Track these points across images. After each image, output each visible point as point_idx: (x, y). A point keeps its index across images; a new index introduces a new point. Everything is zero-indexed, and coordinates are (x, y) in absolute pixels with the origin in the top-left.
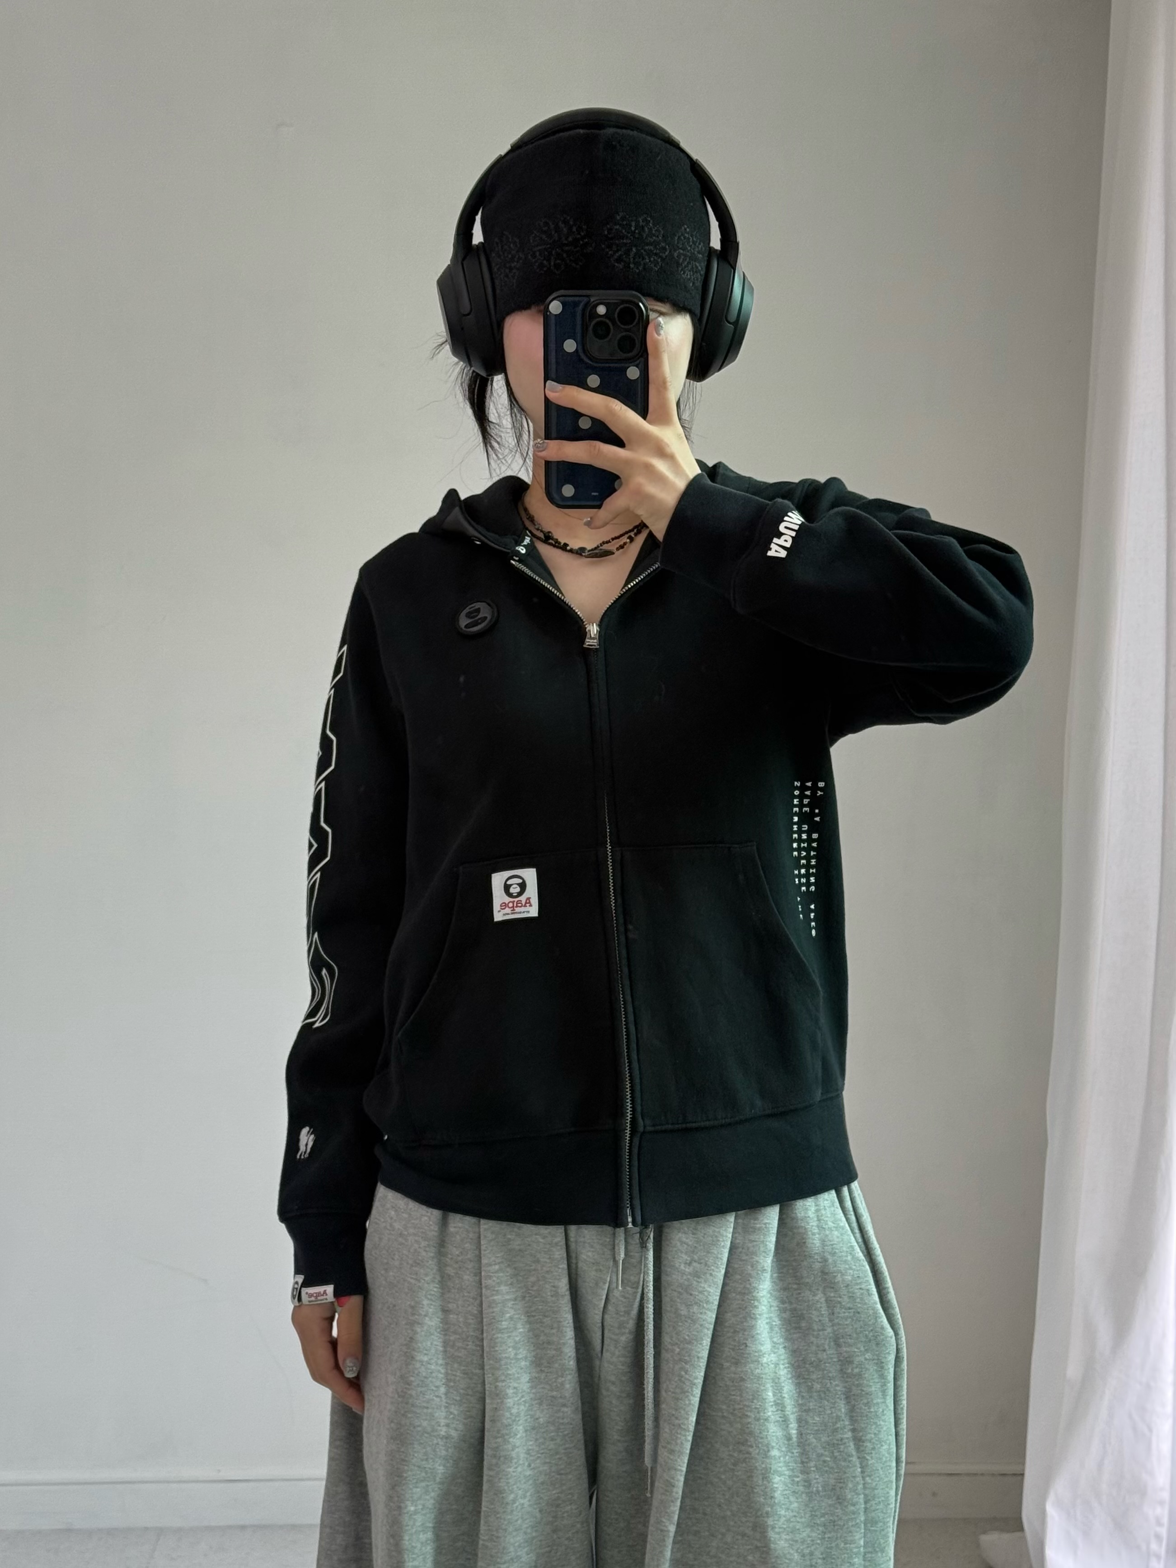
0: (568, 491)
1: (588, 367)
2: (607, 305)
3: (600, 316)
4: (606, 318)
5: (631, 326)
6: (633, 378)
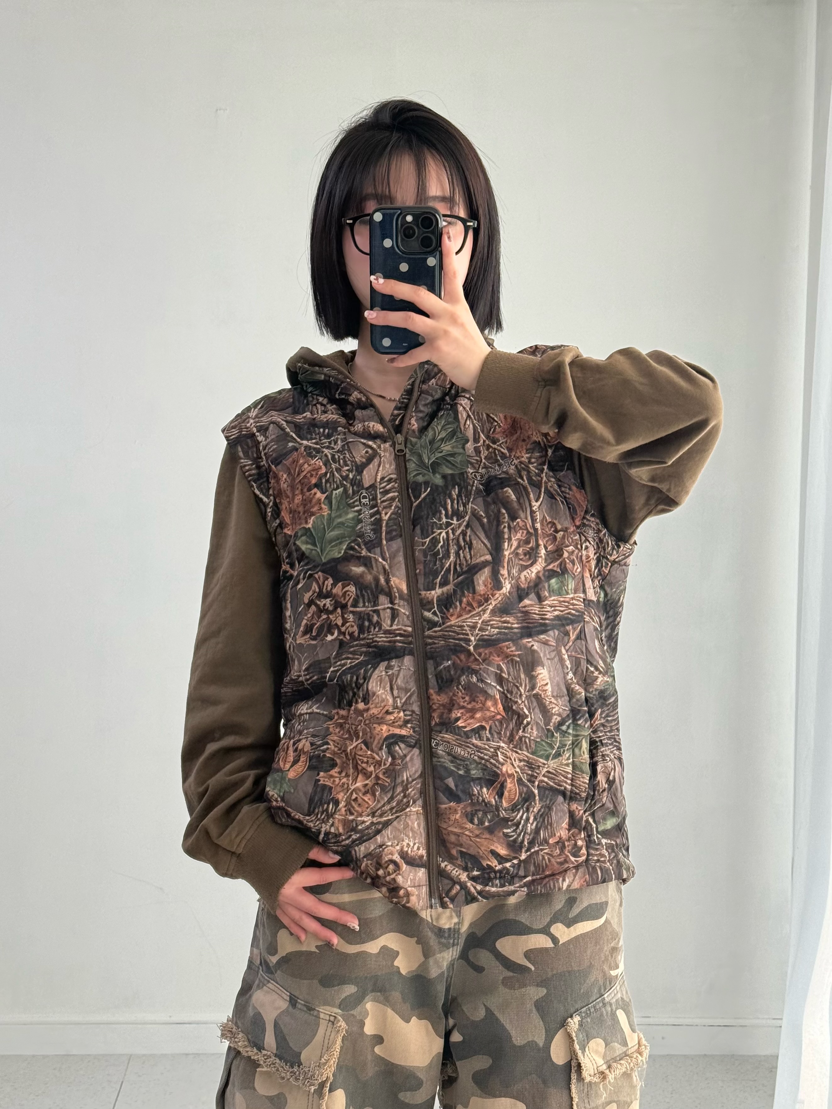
0: (387, 342)
1: (400, 257)
2: (413, 215)
3: (409, 223)
4: (414, 224)
5: (430, 230)
6: (431, 265)
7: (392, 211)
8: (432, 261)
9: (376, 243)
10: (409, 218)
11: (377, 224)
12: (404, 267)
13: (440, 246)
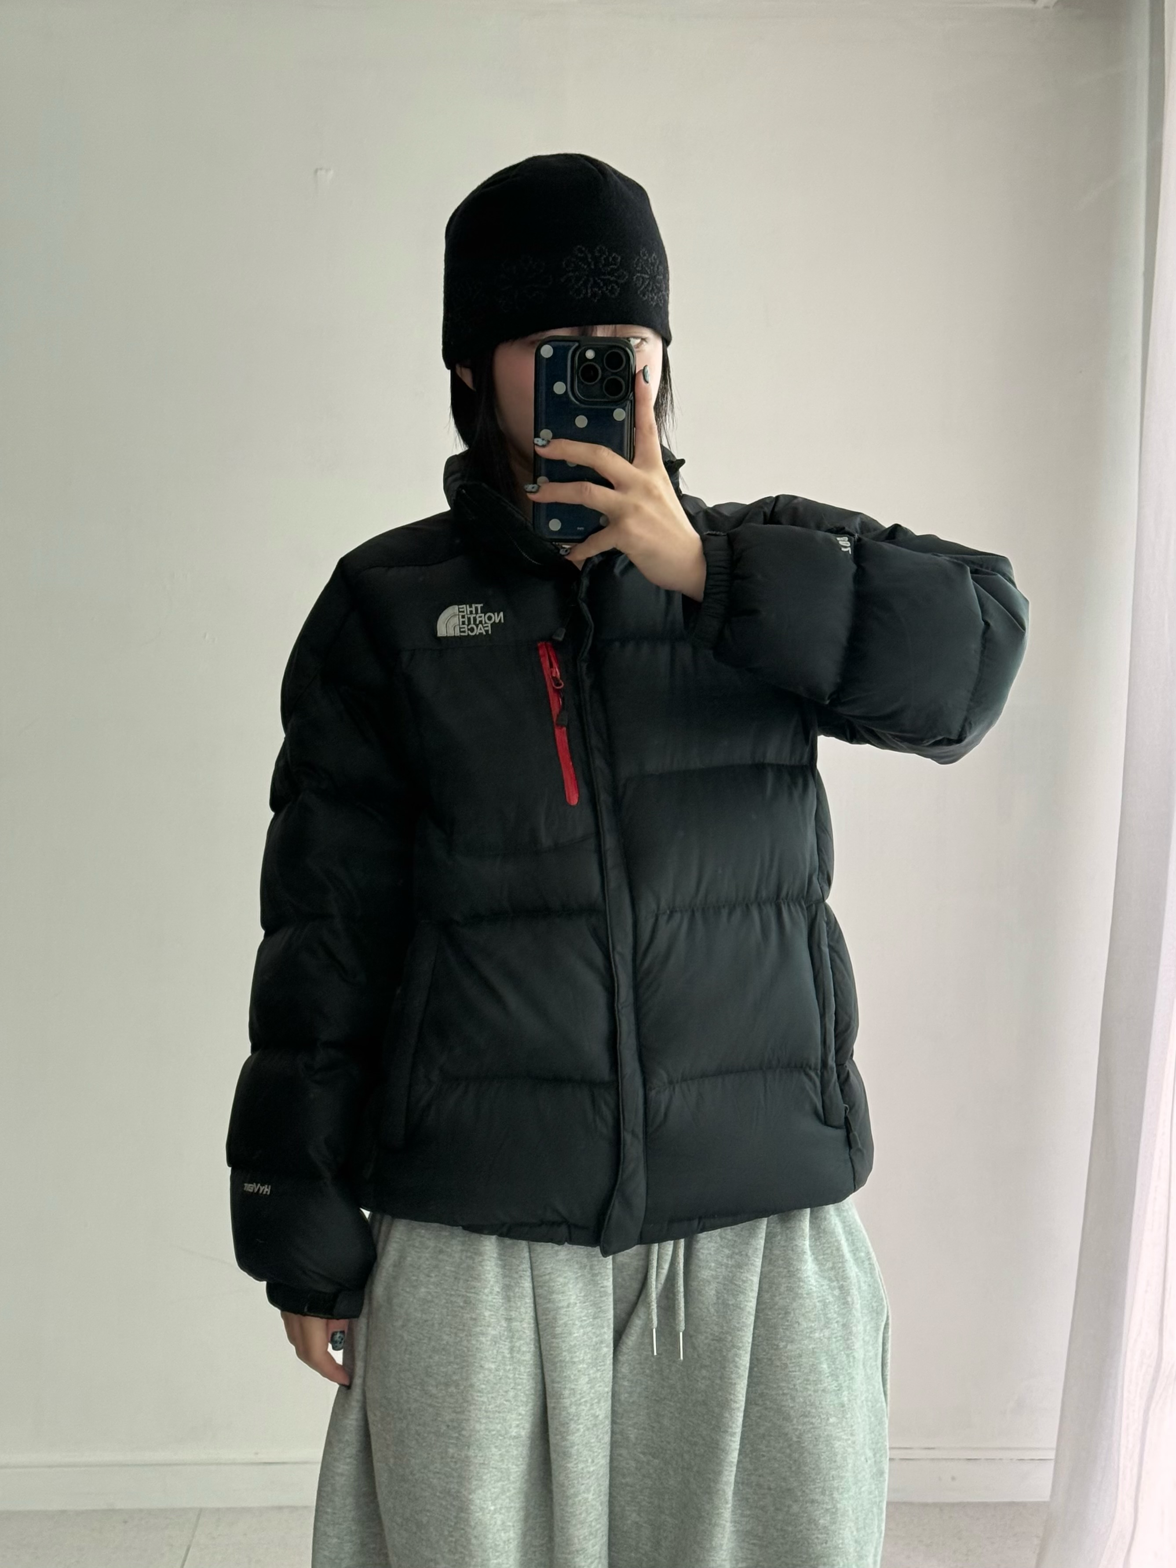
0: (555, 525)
1: (576, 408)
2: (596, 350)
3: (590, 360)
4: (595, 362)
5: (618, 370)
6: (621, 420)
8: (620, 414)
9: (543, 389)
10: (590, 354)
11: (544, 362)
12: (581, 422)
13: (632, 393)
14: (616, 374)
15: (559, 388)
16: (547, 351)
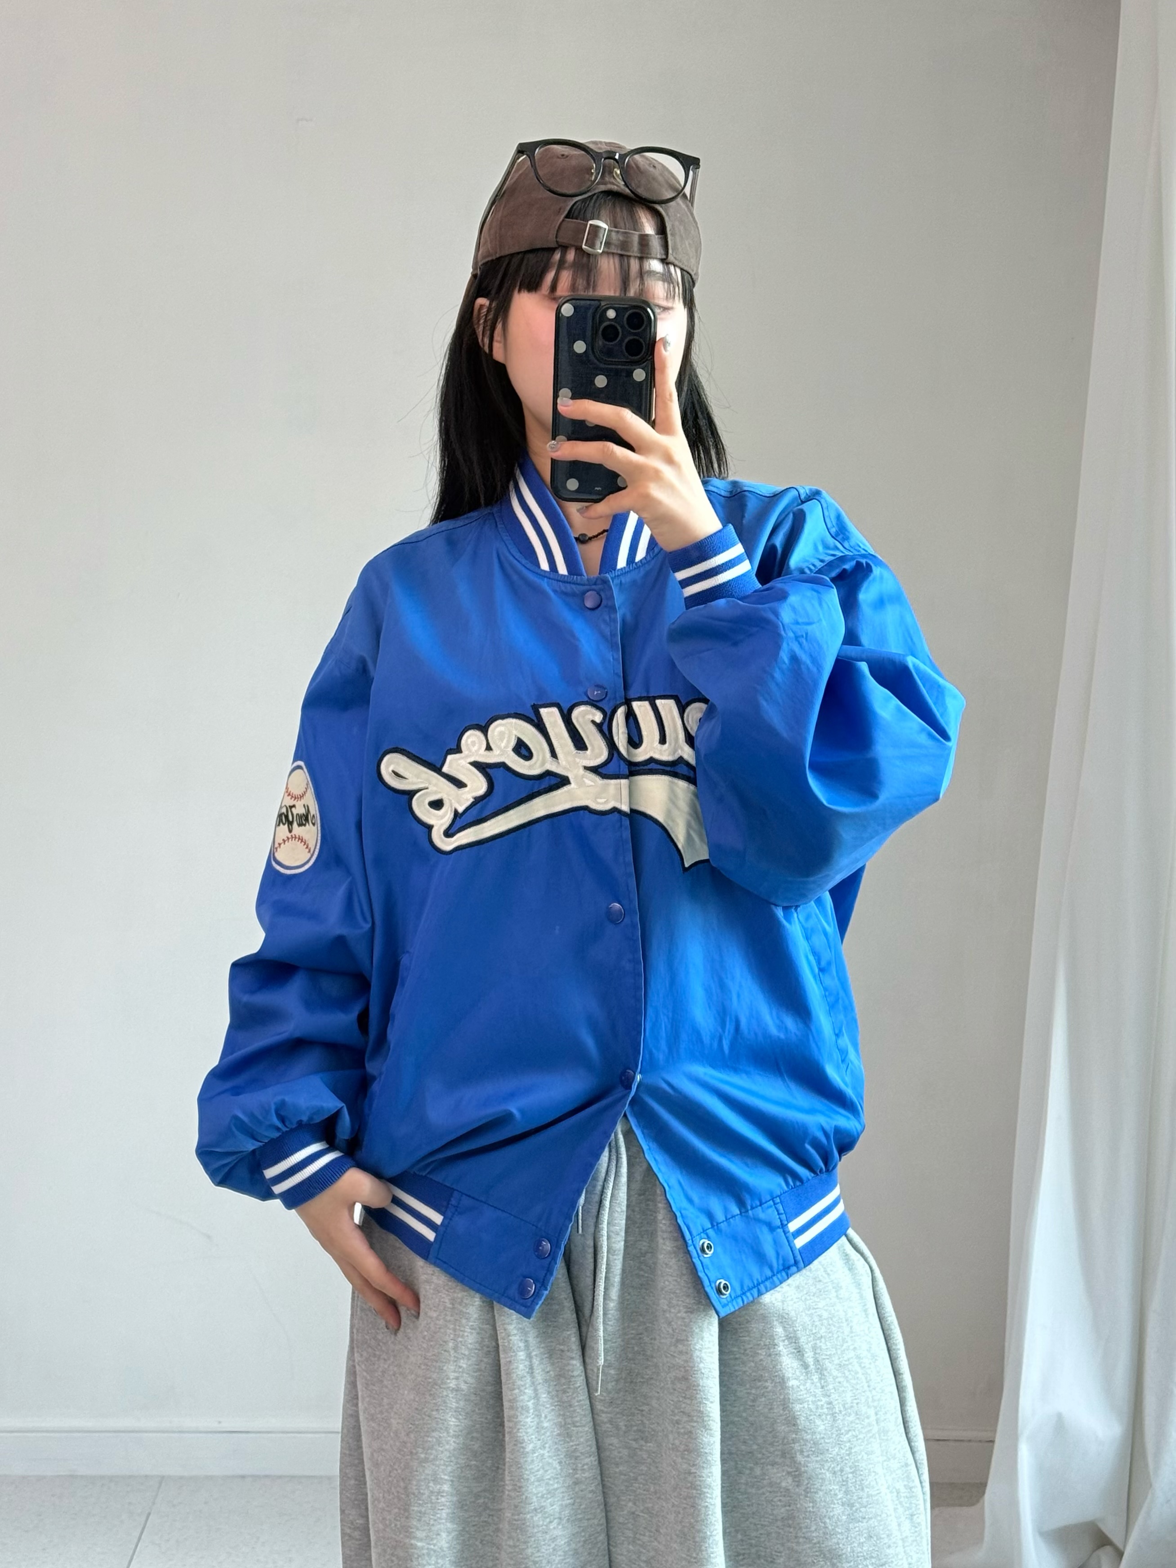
0: (573, 484)
1: (596, 367)
2: (616, 309)
3: (610, 320)
4: (616, 322)
5: (639, 330)
6: (639, 380)
7: (588, 302)
8: (639, 375)
9: (564, 346)
10: (611, 314)
11: (565, 320)
12: (601, 381)
13: (652, 353)
14: (635, 334)
15: (580, 347)
16: (568, 310)
